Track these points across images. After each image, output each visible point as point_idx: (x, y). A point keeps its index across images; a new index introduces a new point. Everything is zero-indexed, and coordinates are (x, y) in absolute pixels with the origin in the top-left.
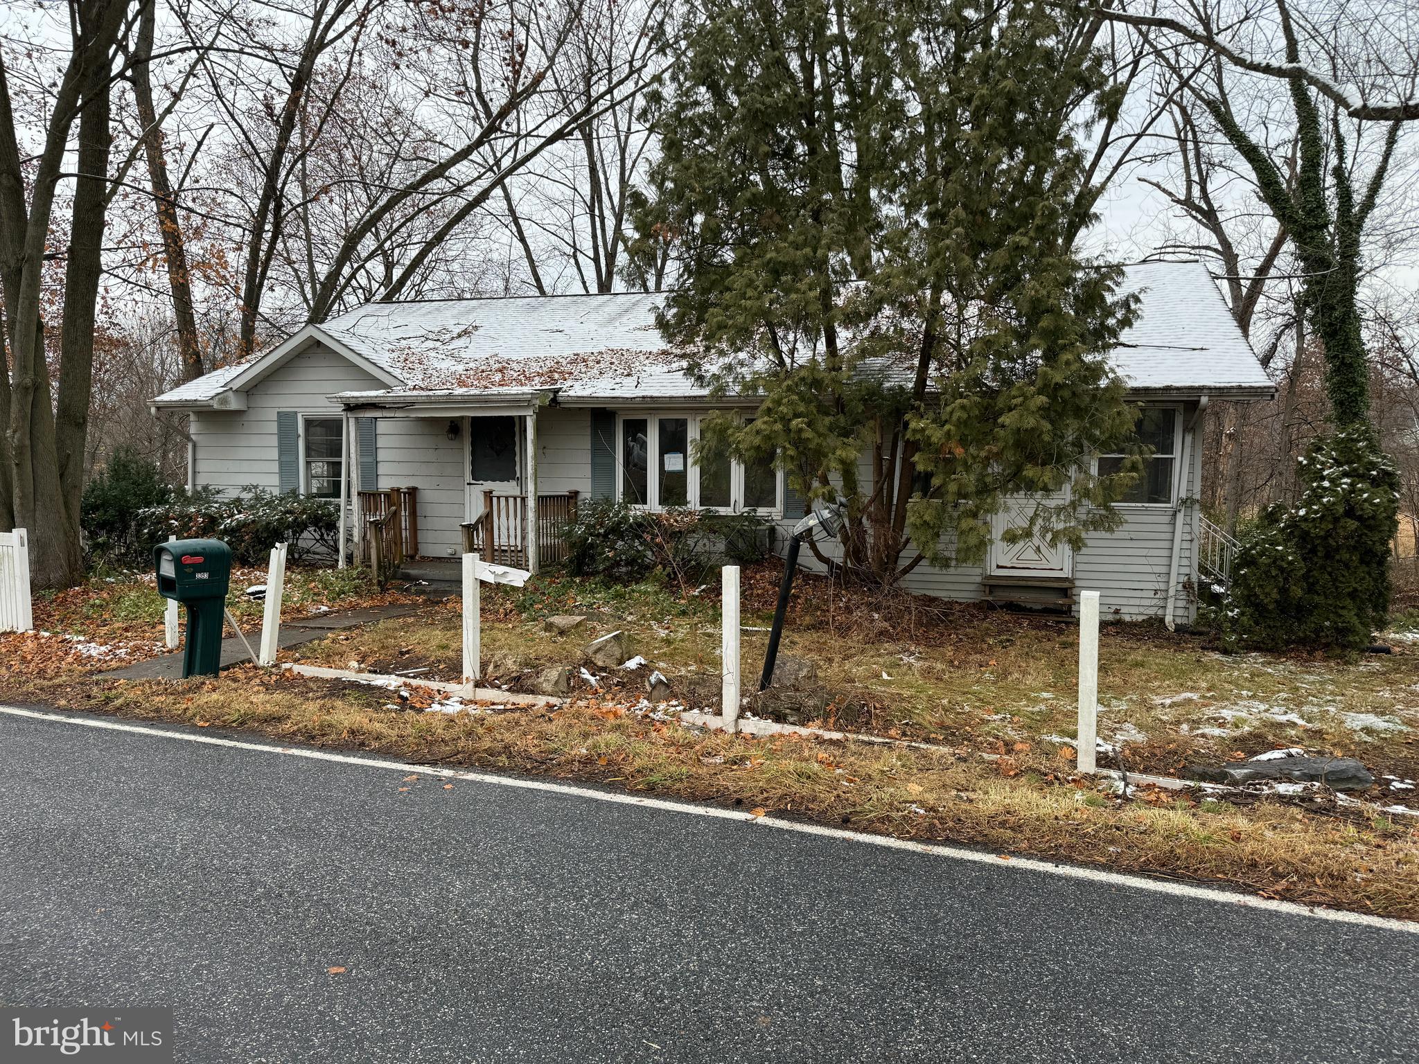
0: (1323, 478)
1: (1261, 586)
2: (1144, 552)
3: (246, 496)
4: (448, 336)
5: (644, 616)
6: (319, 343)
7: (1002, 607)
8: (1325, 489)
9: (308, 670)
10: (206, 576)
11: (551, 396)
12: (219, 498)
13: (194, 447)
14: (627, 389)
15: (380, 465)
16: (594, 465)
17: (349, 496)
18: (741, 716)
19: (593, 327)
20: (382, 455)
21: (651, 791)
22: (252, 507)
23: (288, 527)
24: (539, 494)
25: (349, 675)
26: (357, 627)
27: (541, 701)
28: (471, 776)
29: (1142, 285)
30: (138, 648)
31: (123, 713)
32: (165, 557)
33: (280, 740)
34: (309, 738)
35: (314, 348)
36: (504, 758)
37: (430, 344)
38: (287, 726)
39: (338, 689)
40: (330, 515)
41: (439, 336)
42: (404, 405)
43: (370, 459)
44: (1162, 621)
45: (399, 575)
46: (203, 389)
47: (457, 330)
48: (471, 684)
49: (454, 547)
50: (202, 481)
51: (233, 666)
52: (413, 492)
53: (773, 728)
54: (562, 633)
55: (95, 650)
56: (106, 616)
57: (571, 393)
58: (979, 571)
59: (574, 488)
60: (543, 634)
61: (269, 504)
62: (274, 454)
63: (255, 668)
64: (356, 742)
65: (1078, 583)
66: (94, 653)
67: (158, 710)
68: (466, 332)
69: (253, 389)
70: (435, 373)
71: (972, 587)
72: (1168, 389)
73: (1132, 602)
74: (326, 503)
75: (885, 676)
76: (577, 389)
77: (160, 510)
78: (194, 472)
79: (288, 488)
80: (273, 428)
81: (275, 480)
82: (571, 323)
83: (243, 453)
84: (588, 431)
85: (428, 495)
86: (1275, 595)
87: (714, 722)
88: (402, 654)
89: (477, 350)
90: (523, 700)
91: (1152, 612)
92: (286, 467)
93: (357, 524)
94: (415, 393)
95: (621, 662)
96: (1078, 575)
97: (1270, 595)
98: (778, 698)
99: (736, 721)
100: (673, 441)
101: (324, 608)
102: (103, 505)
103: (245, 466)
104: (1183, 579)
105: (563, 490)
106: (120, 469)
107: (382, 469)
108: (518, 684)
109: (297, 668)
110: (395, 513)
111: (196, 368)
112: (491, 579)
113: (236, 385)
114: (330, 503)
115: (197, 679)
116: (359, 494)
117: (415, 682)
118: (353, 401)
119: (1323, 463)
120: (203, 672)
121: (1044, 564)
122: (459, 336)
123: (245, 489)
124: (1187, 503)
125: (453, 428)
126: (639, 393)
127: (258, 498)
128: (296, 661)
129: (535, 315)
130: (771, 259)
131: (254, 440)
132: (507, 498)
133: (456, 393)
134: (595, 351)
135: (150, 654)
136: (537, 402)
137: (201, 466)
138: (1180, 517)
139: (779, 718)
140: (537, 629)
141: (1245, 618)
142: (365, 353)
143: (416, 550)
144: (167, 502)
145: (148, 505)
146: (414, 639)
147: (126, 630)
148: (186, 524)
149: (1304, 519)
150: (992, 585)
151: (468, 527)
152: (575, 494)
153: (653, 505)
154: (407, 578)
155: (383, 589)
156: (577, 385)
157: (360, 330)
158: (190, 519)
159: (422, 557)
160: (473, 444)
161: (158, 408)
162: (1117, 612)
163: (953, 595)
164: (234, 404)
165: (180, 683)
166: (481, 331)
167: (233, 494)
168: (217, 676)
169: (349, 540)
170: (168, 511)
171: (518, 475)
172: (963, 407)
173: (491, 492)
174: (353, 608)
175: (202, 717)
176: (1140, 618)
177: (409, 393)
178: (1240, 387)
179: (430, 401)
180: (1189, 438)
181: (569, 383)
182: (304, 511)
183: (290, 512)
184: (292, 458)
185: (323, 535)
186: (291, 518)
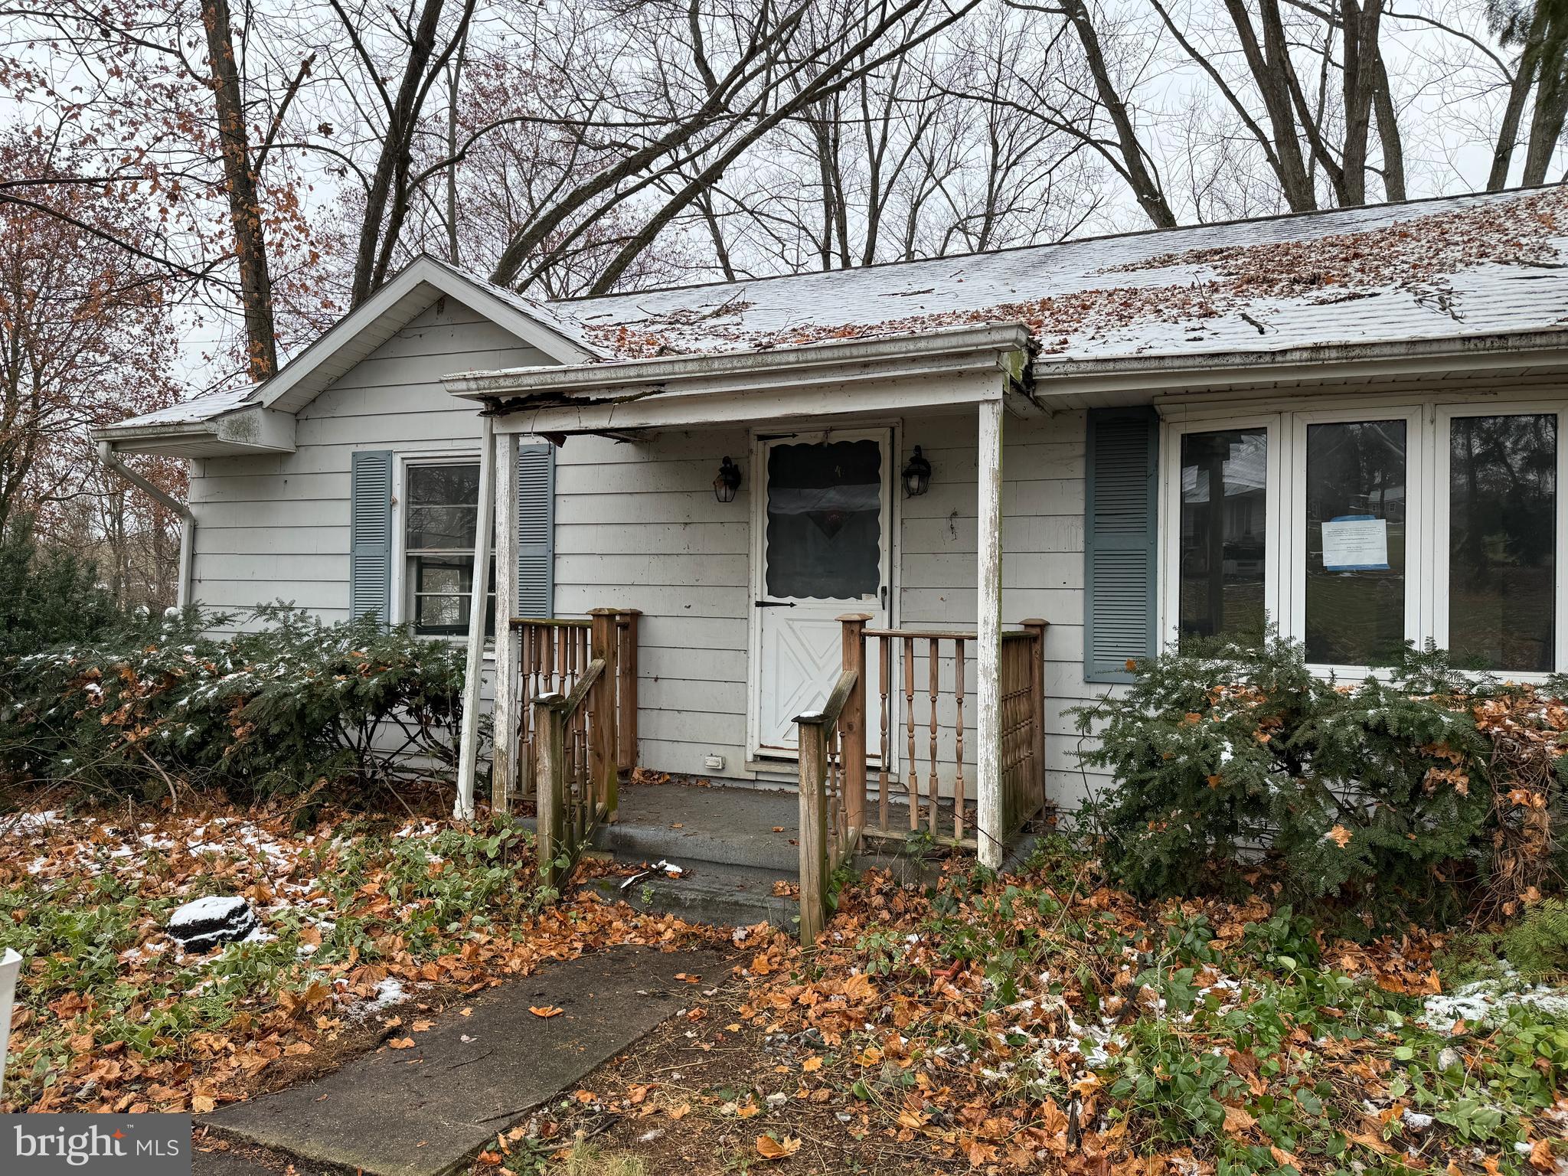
4: (693, 317)
6: (441, 300)
11: (1026, 359)
13: (193, 530)
15: (560, 563)
16: (1095, 555)
17: (490, 628)
20: (565, 541)
24: (1005, 628)
35: (431, 315)
37: (663, 327)
40: (442, 675)
41: (676, 320)
43: (538, 550)
45: (605, 841)
49: (721, 751)
52: (630, 623)
59: (1036, 614)
62: (343, 541)
68: (728, 310)
69: (305, 406)
74: (435, 647)
78: (190, 580)
80: (344, 486)
81: (342, 596)
83: (285, 542)
84: (1079, 469)
92: (366, 568)
93: (504, 703)
103: (287, 568)
107: (565, 572)
110: (602, 674)
114: (446, 645)
116: (514, 626)
122: (715, 315)
125: (728, 473)
131: (308, 514)
137: (203, 569)
143: (634, 755)
152: (1039, 630)
154: (625, 848)
155: (567, 891)
156: (1078, 340)
159: (648, 774)
161: (113, 444)
164: (266, 436)
166: (757, 308)
171: (884, 581)
173: (862, 623)
182: (376, 667)
183: (343, 670)
184: (377, 549)
185: (424, 722)
186: (341, 682)
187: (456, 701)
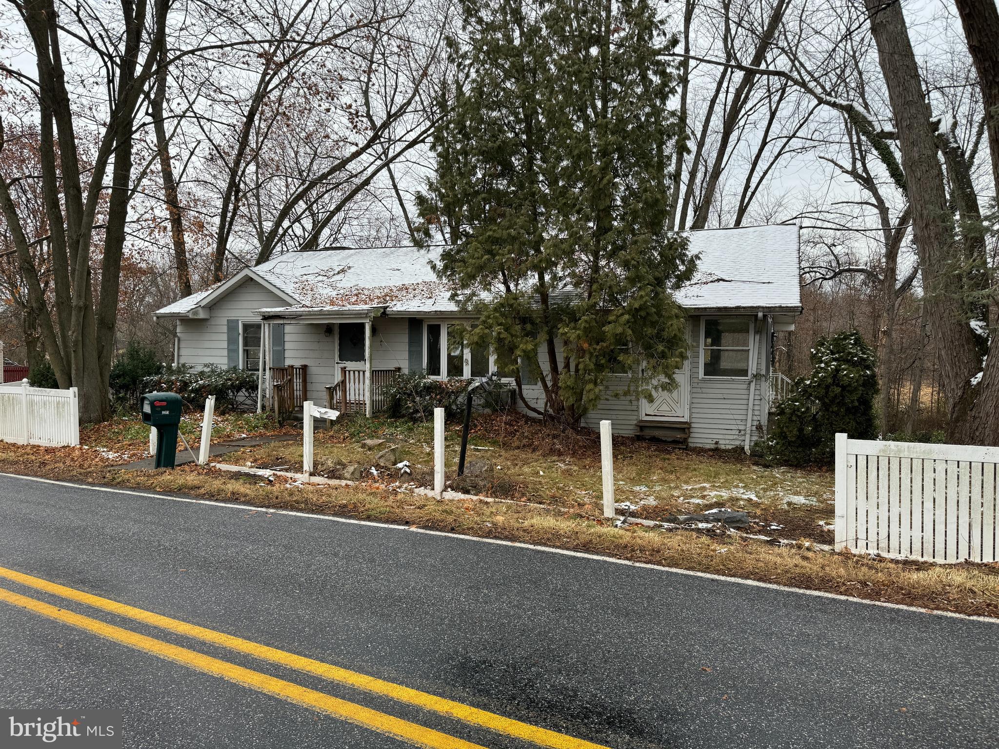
0: (821, 362)
1: (787, 427)
2: (728, 406)
3: (207, 370)
4: (332, 273)
5: (419, 440)
6: (252, 279)
7: (649, 440)
8: (822, 368)
9: (224, 467)
10: (167, 413)
11: (382, 310)
12: (192, 371)
13: (179, 340)
14: (427, 306)
15: (286, 352)
16: (410, 352)
17: (264, 370)
18: (445, 490)
19: (418, 267)
20: (287, 346)
21: (368, 518)
22: (209, 376)
23: (228, 389)
24: (374, 369)
25: (245, 470)
26: (258, 445)
27: (343, 483)
28: (284, 512)
29: (700, 250)
30: (134, 455)
31: (122, 485)
32: (146, 402)
33: (197, 497)
34: (211, 496)
35: (249, 281)
36: (303, 505)
37: (320, 278)
38: (202, 491)
39: (237, 476)
40: (254, 381)
41: (326, 274)
42: (296, 317)
43: (280, 348)
44: (743, 448)
45: (291, 417)
46: (183, 306)
47: (337, 270)
48: (307, 474)
50: (182, 361)
51: (184, 464)
52: (304, 368)
53: (460, 496)
54: (370, 449)
55: (111, 455)
56: (120, 438)
57: (394, 309)
58: (635, 417)
59: (397, 366)
60: (360, 449)
61: (219, 375)
62: (225, 345)
63: (196, 465)
64: (235, 498)
65: (693, 425)
66: (110, 457)
67: (138, 484)
68: (343, 271)
69: (213, 306)
70: (319, 297)
71: (631, 427)
72: (738, 308)
73: (727, 437)
74: (252, 374)
75: (541, 473)
76: (397, 307)
77: (156, 378)
78: (179, 356)
79: (232, 365)
80: (225, 329)
81: (226, 361)
82: (407, 264)
83: (207, 344)
84: (407, 331)
85: (313, 370)
86: (795, 432)
87: (430, 494)
88: (278, 459)
89: (347, 282)
90: (334, 482)
91: (737, 443)
92: (232, 351)
93: (268, 387)
94: (302, 309)
95: (395, 463)
96: (693, 420)
97: (792, 433)
98: (465, 481)
99: (441, 493)
100: (456, 338)
101: (244, 436)
102: (123, 375)
103: (208, 352)
104: (755, 423)
105: (391, 366)
106: (133, 353)
107: (287, 354)
108: (333, 474)
109: (218, 466)
110: (290, 380)
111: (187, 291)
112: (318, 415)
113: (203, 304)
114: (254, 374)
115: (162, 469)
116: (271, 369)
117: (279, 473)
118: (267, 314)
119: (823, 353)
120: (166, 466)
121: (673, 413)
122: (339, 273)
123: (206, 365)
124: (757, 377)
125: (328, 329)
126: (434, 309)
127: (213, 371)
128: (219, 462)
129: (386, 259)
130: (489, 237)
131: (214, 337)
132: (354, 372)
133: (325, 309)
134: (415, 283)
135: (141, 458)
136: (373, 315)
137: (183, 352)
138: (753, 385)
139: (466, 492)
140: (357, 447)
141: (779, 446)
142: (278, 285)
144: (161, 373)
145: (150, 375)
146: (287, 452)
147: (130, 445)
148: (171, 386)
149: (810, 386)
150: (643, 426)
151: (329, 388)
152: (399, 369)
153: (443, 377)
154: (296, 419)
155: (281, 425)
156: (399, 304)
157: (277, 270)
158: (173, 383)
160: (340, 339)
161: (158, 317)
162: (717, 443)
163: (620, 432)
164: (202, 315)
165: (152, 471)
166: (352, 270)
167: (200, 369)
168: (173, 468)
169: (264, 396)
170: (160, 379)
172: (586, 321)
173: (346, 368)
174: (261, 435)
175: (160, 487)
176: (730, 447)
177: (299, 309)
178: (780, 307)
179: (310, 314)
180: (757, 337)
181: (394, 303)
182: (237, 379)
183: (230, 380)
184: (235, 347)
185: (249, 393)
186: (230, 383)
187: (257, 386)
